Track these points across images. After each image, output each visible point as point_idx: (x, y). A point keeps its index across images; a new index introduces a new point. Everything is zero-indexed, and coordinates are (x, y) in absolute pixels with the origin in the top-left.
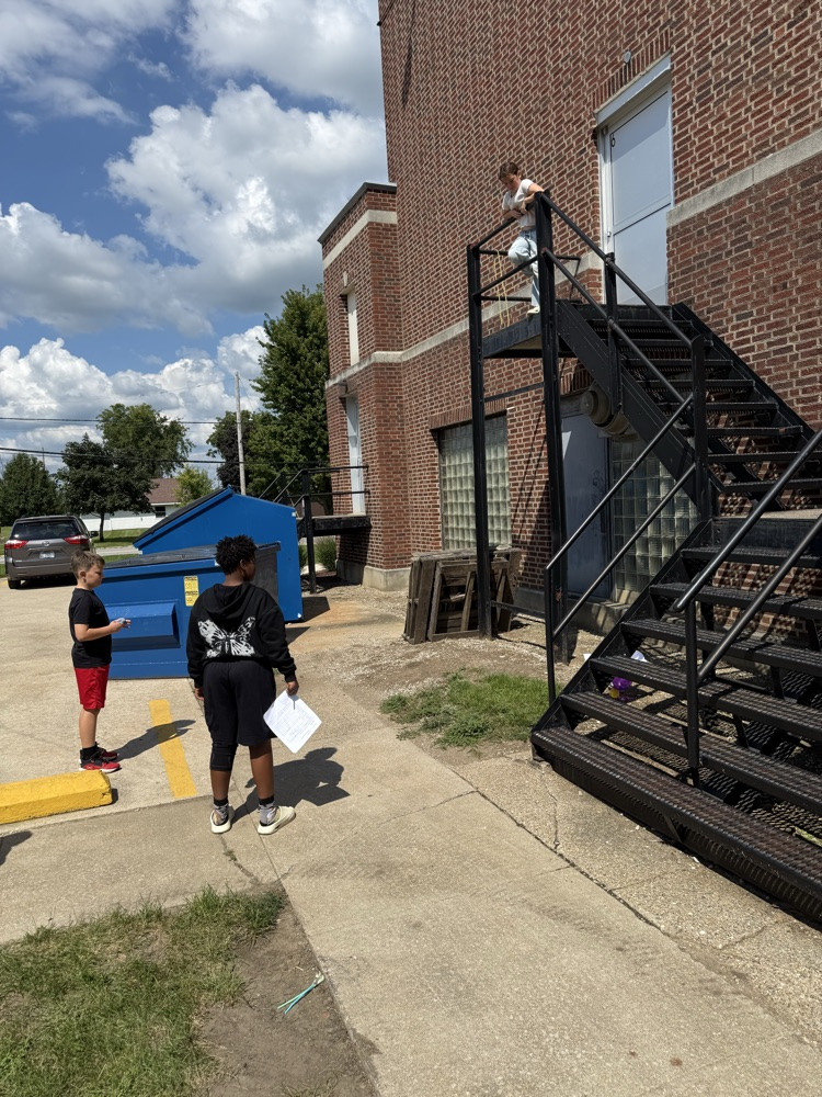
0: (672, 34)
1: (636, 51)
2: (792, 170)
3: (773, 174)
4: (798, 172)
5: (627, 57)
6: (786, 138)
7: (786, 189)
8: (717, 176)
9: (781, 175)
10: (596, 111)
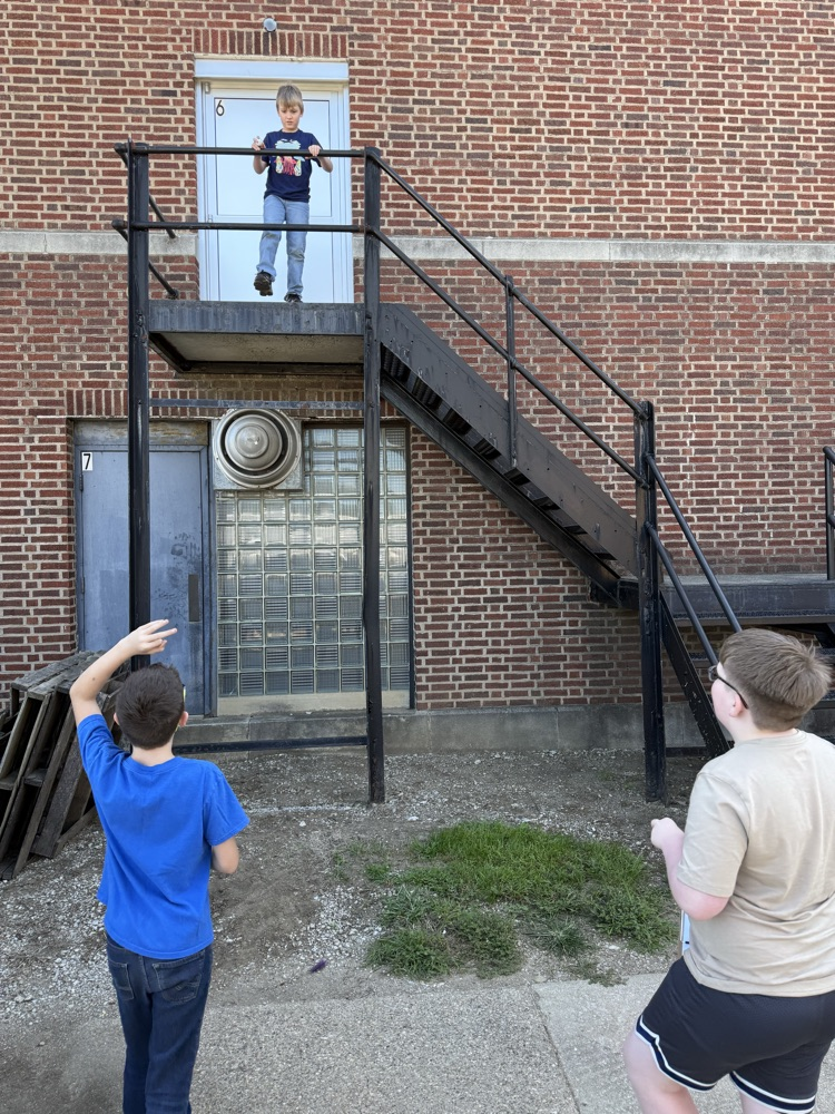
0: (352, 45)
1: (287, 27)
2: (530, 264)
3: (507, 258)
4: (536, 268)
5: (270, 23)
6: (509, 231)
7: (523, 278)
8: (420, 229)
9: (518, 263)
10: (197, 55)
